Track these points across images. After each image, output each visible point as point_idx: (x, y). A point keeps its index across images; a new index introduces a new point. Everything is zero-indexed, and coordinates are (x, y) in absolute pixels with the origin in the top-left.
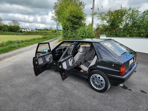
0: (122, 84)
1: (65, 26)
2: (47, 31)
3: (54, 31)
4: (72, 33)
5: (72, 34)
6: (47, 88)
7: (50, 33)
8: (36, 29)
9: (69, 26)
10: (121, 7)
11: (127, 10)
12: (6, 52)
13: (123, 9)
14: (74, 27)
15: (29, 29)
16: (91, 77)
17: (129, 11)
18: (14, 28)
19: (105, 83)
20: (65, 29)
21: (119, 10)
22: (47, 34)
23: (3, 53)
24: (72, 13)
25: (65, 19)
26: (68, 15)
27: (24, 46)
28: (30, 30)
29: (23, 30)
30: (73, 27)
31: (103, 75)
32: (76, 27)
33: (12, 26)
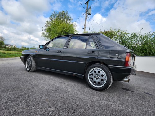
0: (127, 79)
6: (30, 85)
8: (23, 47)
10: (111, 29)
11: (116, 32)
13: (112, 31)
16: (89, 73)
17: (118, 33)
19: (106, 78)
21: (109, 31)
24: (64, 29)
25: (57, 33)
26: (60, 30)
28: (16, 47)
29: (7, 47)
31: (105, 68)
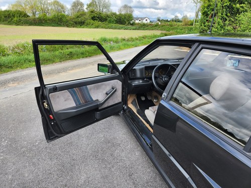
1: (209, 6)
2: (175, 23)
3: (190, 23)
4: (225, 25)
5: (222, 27)
7: (179, 27)
8: (159, 20)
9: (219, 5)
12: (87, 57)
14: (233, 8)
15: (146, 20)
18: (125, 18)
20: (207, 15)
22: (173, 29)
23: (83, 57)
27: (119, 49)
28: (148, 21)
29: (137, 22)
30: (230, 8)
32: (238, 10)
33: (122, 15)
